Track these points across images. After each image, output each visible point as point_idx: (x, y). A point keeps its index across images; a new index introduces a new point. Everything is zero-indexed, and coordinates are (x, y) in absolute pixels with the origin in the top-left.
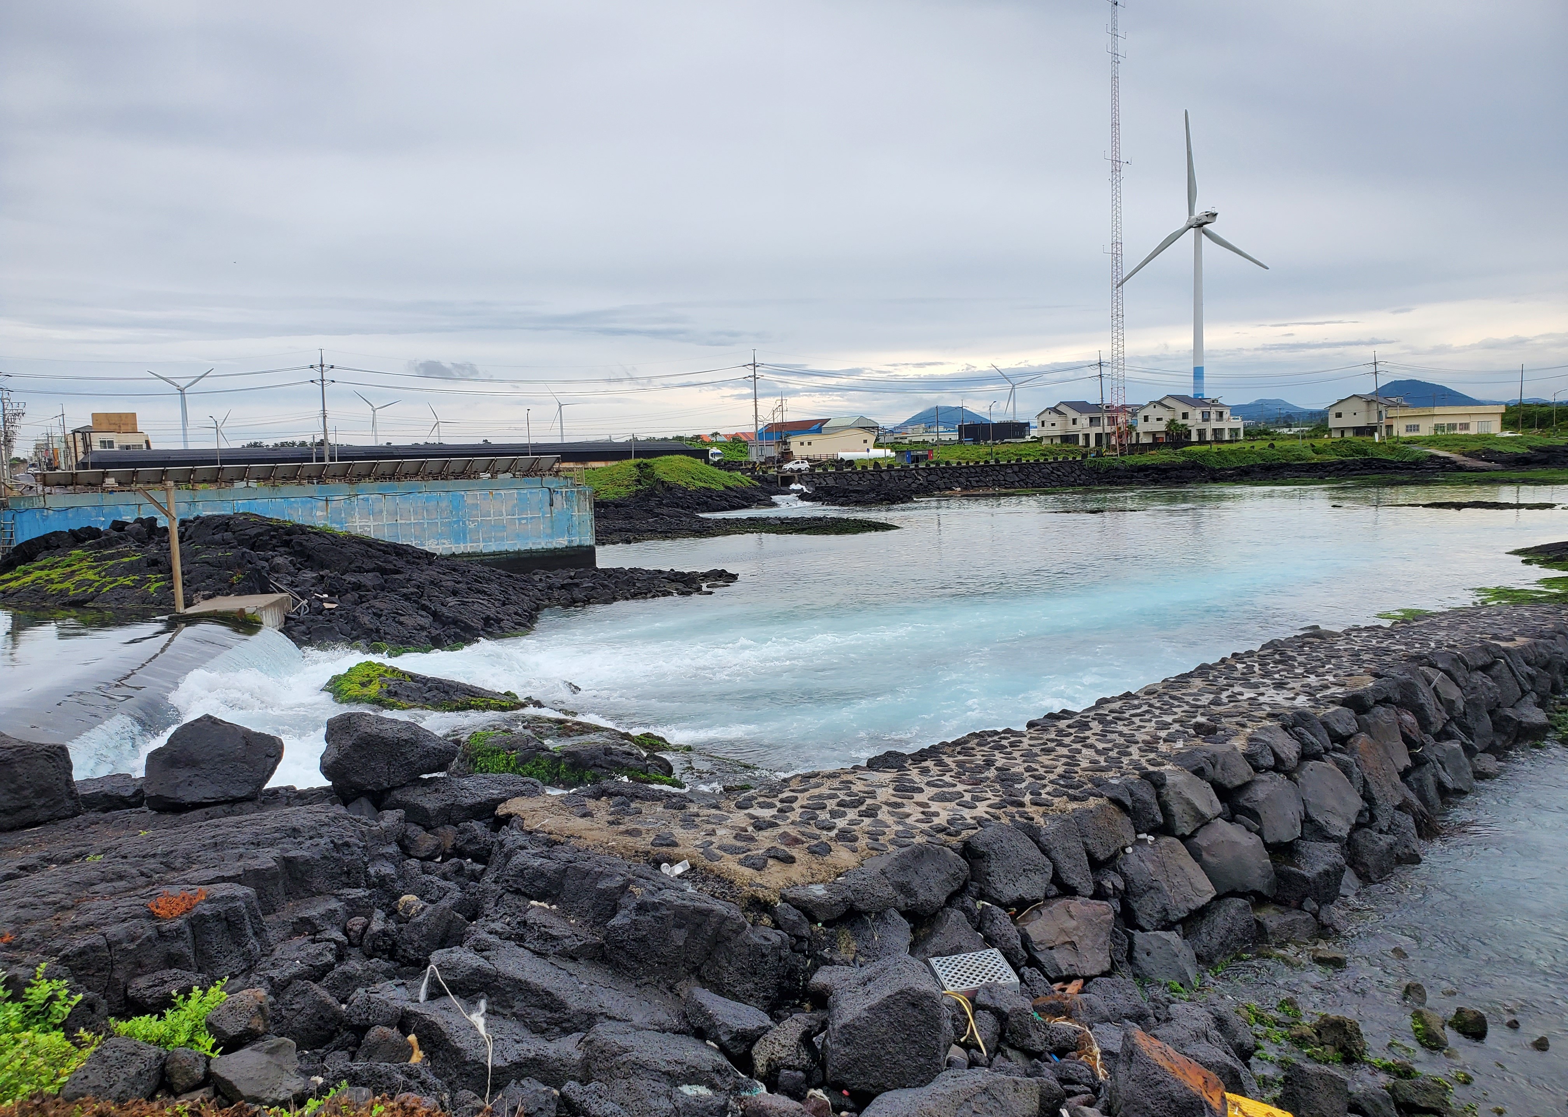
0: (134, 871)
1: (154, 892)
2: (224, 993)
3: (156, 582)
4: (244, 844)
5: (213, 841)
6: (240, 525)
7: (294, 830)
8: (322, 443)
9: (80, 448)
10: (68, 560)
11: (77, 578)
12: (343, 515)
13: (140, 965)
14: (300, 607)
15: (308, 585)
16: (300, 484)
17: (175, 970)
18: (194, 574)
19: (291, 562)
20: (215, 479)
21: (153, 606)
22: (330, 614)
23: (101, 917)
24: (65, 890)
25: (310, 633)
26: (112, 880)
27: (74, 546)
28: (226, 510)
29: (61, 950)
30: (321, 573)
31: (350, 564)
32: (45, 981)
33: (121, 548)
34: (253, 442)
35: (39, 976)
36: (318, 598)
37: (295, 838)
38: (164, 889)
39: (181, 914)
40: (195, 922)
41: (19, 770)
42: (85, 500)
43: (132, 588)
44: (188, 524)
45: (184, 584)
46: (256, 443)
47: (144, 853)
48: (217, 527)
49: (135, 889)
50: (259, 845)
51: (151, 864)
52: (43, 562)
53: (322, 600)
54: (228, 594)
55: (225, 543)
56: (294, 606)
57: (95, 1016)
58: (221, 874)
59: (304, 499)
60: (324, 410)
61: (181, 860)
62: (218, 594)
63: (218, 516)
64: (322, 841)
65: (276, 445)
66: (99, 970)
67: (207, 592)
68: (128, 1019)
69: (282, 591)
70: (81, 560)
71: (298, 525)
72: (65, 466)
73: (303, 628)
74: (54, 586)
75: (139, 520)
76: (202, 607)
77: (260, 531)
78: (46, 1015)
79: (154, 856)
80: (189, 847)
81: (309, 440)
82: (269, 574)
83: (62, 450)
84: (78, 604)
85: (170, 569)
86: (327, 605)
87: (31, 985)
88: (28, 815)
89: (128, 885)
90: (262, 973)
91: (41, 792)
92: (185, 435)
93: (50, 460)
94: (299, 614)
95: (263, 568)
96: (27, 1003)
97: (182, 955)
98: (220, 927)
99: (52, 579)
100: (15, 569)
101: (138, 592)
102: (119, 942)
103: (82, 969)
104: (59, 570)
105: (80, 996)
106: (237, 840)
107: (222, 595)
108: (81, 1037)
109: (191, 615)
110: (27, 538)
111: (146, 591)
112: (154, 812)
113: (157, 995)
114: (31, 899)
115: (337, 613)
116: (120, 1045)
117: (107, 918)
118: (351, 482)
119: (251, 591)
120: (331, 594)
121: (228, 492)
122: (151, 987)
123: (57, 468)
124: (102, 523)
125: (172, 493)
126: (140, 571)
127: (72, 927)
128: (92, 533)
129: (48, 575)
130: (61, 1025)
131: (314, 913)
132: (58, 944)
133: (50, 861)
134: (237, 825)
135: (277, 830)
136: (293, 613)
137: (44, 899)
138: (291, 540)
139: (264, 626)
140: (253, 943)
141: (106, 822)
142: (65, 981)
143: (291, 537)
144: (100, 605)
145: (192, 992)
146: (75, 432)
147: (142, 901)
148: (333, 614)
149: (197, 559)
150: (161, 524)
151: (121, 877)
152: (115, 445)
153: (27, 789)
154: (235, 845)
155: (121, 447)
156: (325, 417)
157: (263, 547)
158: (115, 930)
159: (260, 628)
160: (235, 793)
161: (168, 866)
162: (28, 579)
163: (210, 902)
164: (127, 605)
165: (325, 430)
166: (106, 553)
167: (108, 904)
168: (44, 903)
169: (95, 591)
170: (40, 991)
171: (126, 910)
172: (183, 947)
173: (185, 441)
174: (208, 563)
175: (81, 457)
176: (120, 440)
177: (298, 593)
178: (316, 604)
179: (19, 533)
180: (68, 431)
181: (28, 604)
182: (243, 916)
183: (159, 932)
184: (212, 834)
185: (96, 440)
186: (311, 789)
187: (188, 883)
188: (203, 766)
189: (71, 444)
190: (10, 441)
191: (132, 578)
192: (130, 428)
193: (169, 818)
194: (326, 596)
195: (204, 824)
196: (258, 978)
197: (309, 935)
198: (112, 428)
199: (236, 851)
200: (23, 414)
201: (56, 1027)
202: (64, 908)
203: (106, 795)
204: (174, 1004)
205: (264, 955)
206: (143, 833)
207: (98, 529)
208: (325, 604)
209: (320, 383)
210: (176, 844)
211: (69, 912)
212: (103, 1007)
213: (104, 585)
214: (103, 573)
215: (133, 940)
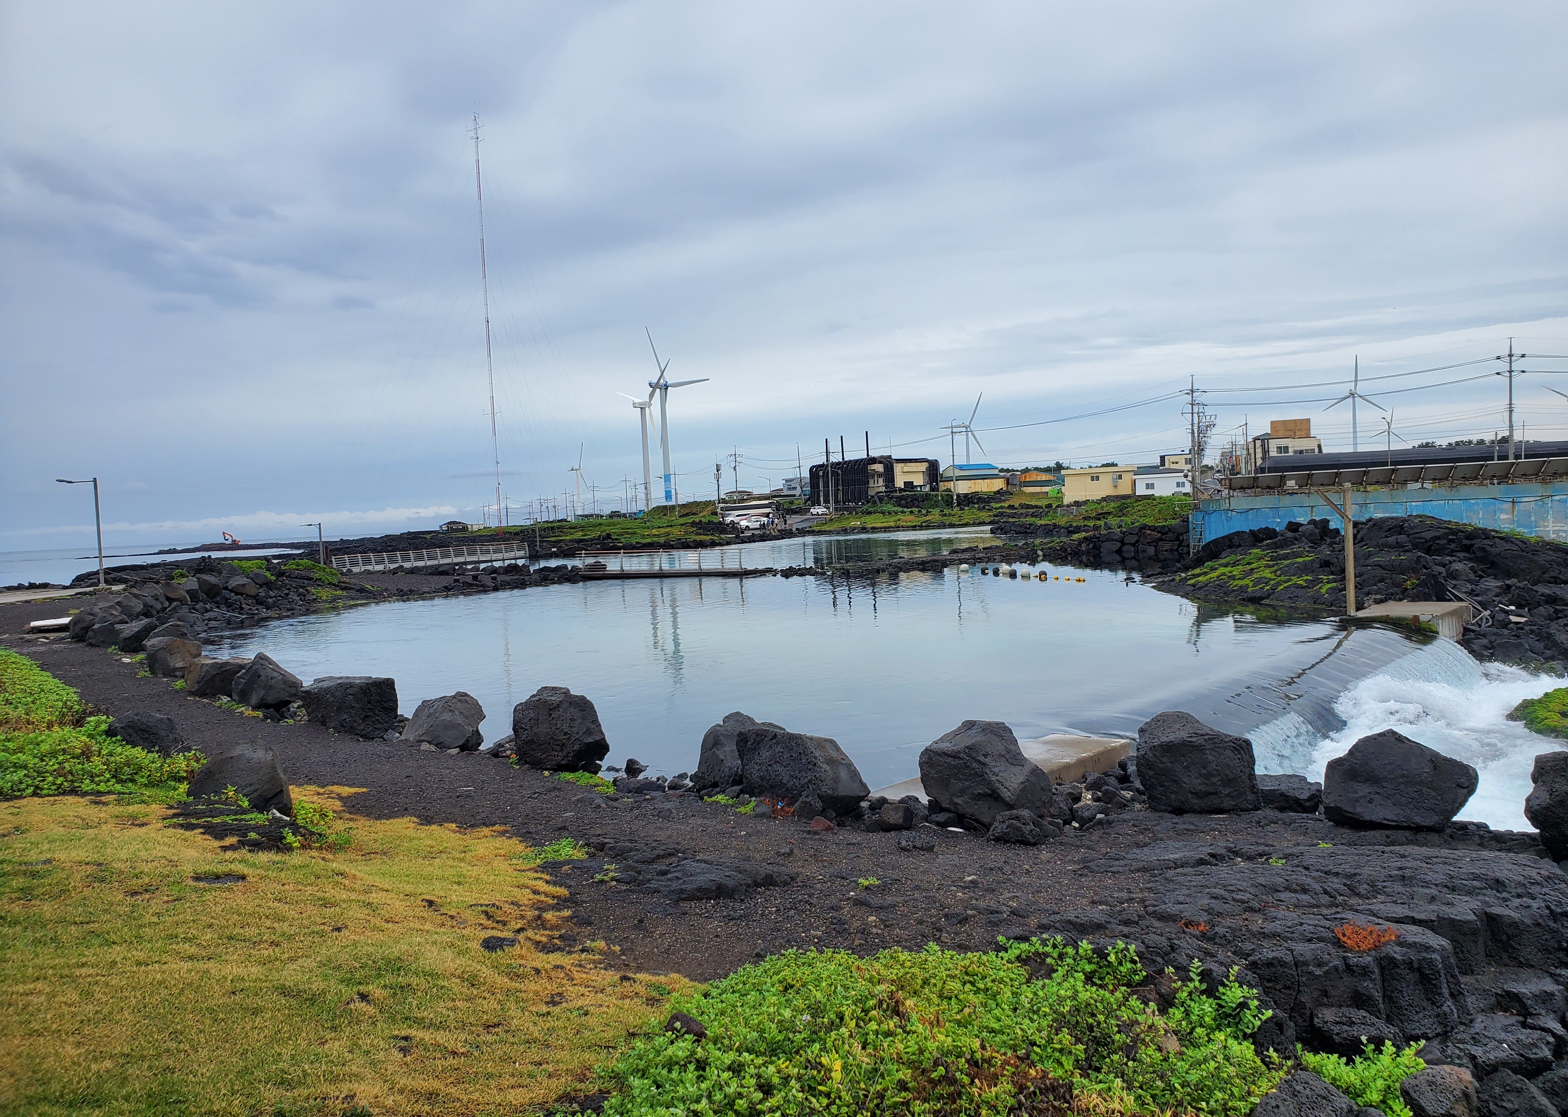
0: (1317, 887)
1: (1338, 916)
2: (1421, 1060)
3: (1328, 583)
4: (1436, 885)
5: (1400, 873)
6: (1415, 527)
7: (1497, 881)
8: (1505, 440)
9: (1259, 455)
10: (1248, 558)
11: (1255, 576)
12: (1533, 519)
13: (1325, 994)
14: (1481, 619)
15: (1491, 595)
16: (1481, 484)
17: (1363, 1013)
18: (1365, 576)
19: (1471, 568)
20: (1386, 481)
21: (1324, 606)
22: (1518, 628)
23: (1287, 929)
24: (1252, 890)
25: (1493, 647)
26: (1295, 891)
27: (1254, 546)
28: (1399, 512)
29: (1249, 955)
30: (1507, 582)
31: (1544, 573)
32: (1237, 985)
33: (1296, 548)
34: (1424, 442)
35: (1232, 978)
36: (1502, 610)
37: (1498, 891)
38: (1348, 915)
39: (1369, 950)
40: (1384, 964)
41: (1210, 758)
42: (1264, 502)
43: (1304, 587)
44: (1360, 526)
45: (1356, 587)
46: (1427, 443)
47: (1327, 869)
48: (1389, 529)
49: (1318, 906)
50: (1454, 890)
51: (1335, 884)
52: (1227, 559)
53: (1508, 613)
54: (1400, 600)
55: (1399, 546)
56: (1474, 617)
57: (1283, 1037)
58: (1411, 914)
59: (1486, 501)
60: (1511, 404)
61: (1365, 886)
62: (1390, 599)
63: (1392, 518)
64: (1534, 904)
65: (1450, 444)
66: (1286, 987)
67: (1379, 596)
68: (1316, 1052)
69: (1460, 600)
70: (1259, 559)
71: (1480, 529)
72: (1245, 471)
73: (1485, 641)
74: (1236, 583)
75: (1313, 522)
76: (1373, 611)
77: (1437, 534)
78: (1237, 1020)
79: (1337, 874)
80: (1374, 873)
81: (1488, 437)
82: (1446, 581)
83: (1244, 457)
84: (1255, 600)
85: (1343, 571)
86: (1514, 619)
87: (1224, 985)
88: (1215, 801)
89: (1312, 901)
90: (1461, 1046)
91: (1228, 782)
92: (1355, 438)
93: (1233, 466)
94: (1480, 626)
95: (1440, 573)
96: (1220, 1002)
97: (1370, 998)
98: (1412, 977)
99: (1234, 576)
100: (1203, 565)
101: (1311, 592)
102: (1306, 964)
103: (1269, 981)
104: (1240, 567)
105: (1269, 1013)
106: (1428, 878)
107: (1395, 600)
108: (1270, 1057)
109: (1361, 619)
110: (1213, 537)
111: (1318, 591)
112: (1331, 823)
113: (1345, 1035)
114: (1222, 892)
115: (1527, 628)
116: (1311, 1082)
117: (1293, 933)
118: (1544, 481)
119: (1426, 598)
120: (1519, 606)
121: (1400, 495)
122: (1338, 1023)
123: (1238, 473)
124: (1278, 524)
125: (1349, 494)
126: (1313, 571)
127: (1260, 933)
128: (1269, 533)
129: (1230, 572)
130: (1252, 1035)
131: (1524, 991)
132: (1248, 946)
133: (1237, 854)
134: (1427, 860)
135: (1476, 877)
136: (1473, 625)
137: (1234, 896)
138: (1473, 545)
139: (1441, 636)
140: (1449, 1005)
141: (1284, 823)
142: (1255, 991)
143: (1472, 542)
144: (1275, 603)
145: (1383, 1045)
146: (1255, 440)
147: (1328, 924)
148: (1522, 629)
149: (1370, 561)
150: (1332, 526)
151: (1305, 891)
152: (1290, 450)
153: (1216, 776)
154: (1426, 884)
155: (1295, 452)
156: (1511, 412)
157: (1439, 551)
158: (1303, 949)
159: (1434, 638)
160: (1418, 820)
161: (1352, 890)
162: (1214, 575)
163: (1401, 944)
164: (1301, 604)
165: (1511, 426)
166: (1282, 552)
167: (1293, 916)
168: (1234, 899)
169: (1271, 589)
170: (1234, 994)
171: (1311, 928)
172: (1372, 988)
173: (1355, 444)
174: (1379, 566)
175: (1259, 462)
176: (1295, 445)
177: (1479, 603)
178: (1501, 617)
179: (1207, 532)
180: (1250, 439)
181: (1213, 597)
182: (1439, 972)
183: (1346, 964)
184: (1399, 864)
185: (1273, 445)
186: (1510, 833)
187: (1374, 915)
188: (1385, 784)
189: (1252, 451)
190: (1202, 450)
191: (1305, 578)
192: (1303, 433)
193: (1347, 833)
194: (1513, 608)
195: (1386, 849)
196: (1457, 1051)
197: (1518, 1015)
198: (1288, 433)
199: (1427, 891)
200: (1214, 425)
201: (1246, 1037)
202: (1251, 910)
203: (1282, 794)
204: (1364, 1052)
205: (1461, 1023)
206: (1322, 845)
207: (1274, 530)
208: (1511, 617)
209: (1508, 374)
210: (1359, 867)
211: (1256, 914)
212: (1291, 1030)
213: (1279, 584)
214: (1279, 572)
215: (1319, 965)
